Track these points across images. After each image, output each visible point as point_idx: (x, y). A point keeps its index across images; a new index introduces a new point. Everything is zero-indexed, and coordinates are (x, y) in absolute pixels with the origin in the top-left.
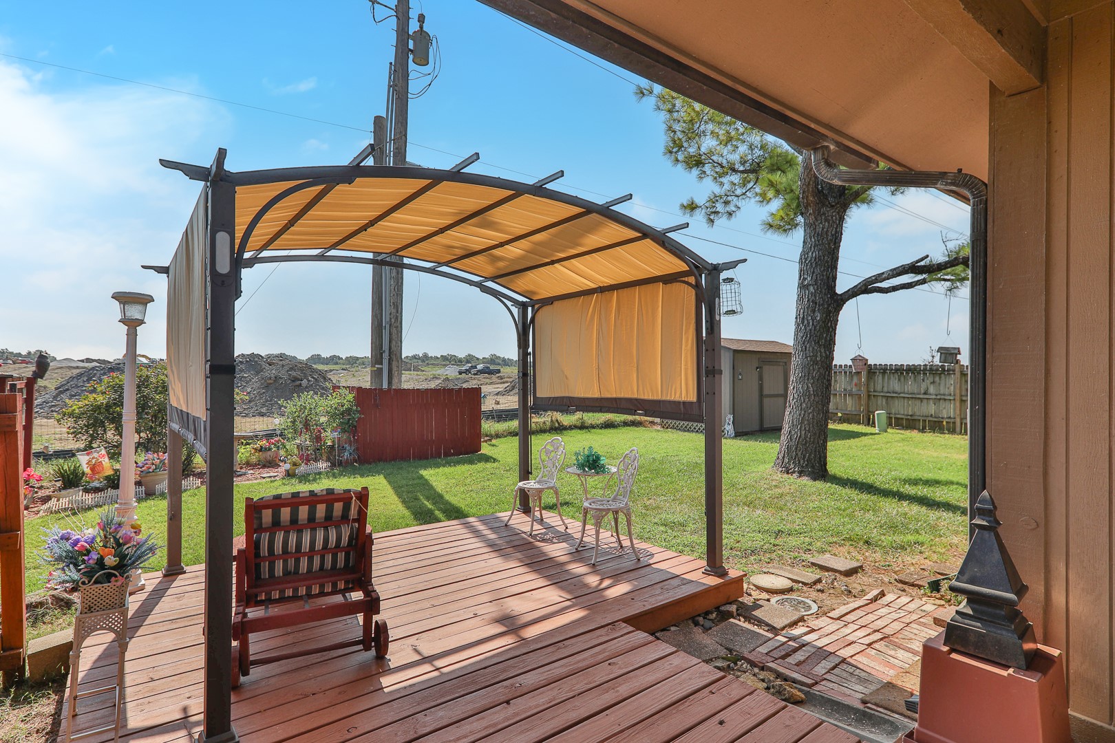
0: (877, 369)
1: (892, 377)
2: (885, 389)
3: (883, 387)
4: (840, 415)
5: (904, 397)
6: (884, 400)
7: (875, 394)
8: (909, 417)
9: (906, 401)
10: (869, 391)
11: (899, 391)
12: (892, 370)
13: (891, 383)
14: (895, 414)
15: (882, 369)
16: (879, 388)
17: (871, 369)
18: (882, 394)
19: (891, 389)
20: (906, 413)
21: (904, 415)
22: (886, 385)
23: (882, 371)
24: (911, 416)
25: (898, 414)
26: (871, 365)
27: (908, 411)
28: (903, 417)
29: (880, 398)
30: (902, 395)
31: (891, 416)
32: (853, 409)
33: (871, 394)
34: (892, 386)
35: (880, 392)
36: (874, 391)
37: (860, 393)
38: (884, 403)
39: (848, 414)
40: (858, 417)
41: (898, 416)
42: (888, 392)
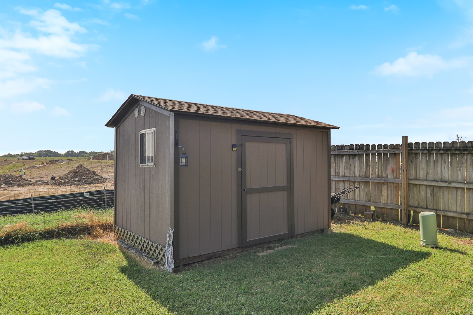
0: (418, 149)
1: (440, 161)
2: (431, 176)
3: (427, 173)
4: (372, 208)
5: (456, 188)
6: (429, 191)
7: (418, 182)
8: (464, 216)
9: (459, 193)
10: (409, 179)
11: (450, 180)
12: (440, 150)
13: (439, 168)
14: (444, 211)
15: (426, 149)
16: (421, 174)
17: (412, 150)
18: (425, 183)
19: (439, 176)
20: (459, 210)
21: (456, 212)
22: (431, 171)
23: (426, 152)
24: (467, 214)
25: (448, 211)
26: (412, 143)
27: (463, 208)
28: (455, 215)
29: (423, 189)
30: (454, 185)
31: (439, 212)
32: (389, 202)
33: (411, 182)
34: (439, 172)
35: (422, 180)
36: (416, 179)
37: (397, 181)
38: (429, 195)
39: (382, 208)
40: (394, 212)
41: (449, 214)
42: (435, 181)
